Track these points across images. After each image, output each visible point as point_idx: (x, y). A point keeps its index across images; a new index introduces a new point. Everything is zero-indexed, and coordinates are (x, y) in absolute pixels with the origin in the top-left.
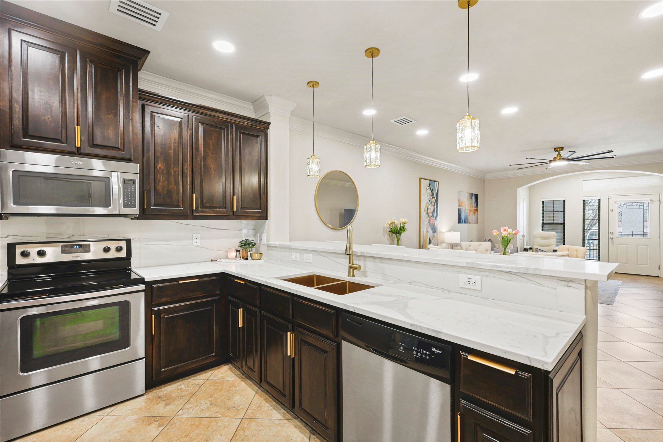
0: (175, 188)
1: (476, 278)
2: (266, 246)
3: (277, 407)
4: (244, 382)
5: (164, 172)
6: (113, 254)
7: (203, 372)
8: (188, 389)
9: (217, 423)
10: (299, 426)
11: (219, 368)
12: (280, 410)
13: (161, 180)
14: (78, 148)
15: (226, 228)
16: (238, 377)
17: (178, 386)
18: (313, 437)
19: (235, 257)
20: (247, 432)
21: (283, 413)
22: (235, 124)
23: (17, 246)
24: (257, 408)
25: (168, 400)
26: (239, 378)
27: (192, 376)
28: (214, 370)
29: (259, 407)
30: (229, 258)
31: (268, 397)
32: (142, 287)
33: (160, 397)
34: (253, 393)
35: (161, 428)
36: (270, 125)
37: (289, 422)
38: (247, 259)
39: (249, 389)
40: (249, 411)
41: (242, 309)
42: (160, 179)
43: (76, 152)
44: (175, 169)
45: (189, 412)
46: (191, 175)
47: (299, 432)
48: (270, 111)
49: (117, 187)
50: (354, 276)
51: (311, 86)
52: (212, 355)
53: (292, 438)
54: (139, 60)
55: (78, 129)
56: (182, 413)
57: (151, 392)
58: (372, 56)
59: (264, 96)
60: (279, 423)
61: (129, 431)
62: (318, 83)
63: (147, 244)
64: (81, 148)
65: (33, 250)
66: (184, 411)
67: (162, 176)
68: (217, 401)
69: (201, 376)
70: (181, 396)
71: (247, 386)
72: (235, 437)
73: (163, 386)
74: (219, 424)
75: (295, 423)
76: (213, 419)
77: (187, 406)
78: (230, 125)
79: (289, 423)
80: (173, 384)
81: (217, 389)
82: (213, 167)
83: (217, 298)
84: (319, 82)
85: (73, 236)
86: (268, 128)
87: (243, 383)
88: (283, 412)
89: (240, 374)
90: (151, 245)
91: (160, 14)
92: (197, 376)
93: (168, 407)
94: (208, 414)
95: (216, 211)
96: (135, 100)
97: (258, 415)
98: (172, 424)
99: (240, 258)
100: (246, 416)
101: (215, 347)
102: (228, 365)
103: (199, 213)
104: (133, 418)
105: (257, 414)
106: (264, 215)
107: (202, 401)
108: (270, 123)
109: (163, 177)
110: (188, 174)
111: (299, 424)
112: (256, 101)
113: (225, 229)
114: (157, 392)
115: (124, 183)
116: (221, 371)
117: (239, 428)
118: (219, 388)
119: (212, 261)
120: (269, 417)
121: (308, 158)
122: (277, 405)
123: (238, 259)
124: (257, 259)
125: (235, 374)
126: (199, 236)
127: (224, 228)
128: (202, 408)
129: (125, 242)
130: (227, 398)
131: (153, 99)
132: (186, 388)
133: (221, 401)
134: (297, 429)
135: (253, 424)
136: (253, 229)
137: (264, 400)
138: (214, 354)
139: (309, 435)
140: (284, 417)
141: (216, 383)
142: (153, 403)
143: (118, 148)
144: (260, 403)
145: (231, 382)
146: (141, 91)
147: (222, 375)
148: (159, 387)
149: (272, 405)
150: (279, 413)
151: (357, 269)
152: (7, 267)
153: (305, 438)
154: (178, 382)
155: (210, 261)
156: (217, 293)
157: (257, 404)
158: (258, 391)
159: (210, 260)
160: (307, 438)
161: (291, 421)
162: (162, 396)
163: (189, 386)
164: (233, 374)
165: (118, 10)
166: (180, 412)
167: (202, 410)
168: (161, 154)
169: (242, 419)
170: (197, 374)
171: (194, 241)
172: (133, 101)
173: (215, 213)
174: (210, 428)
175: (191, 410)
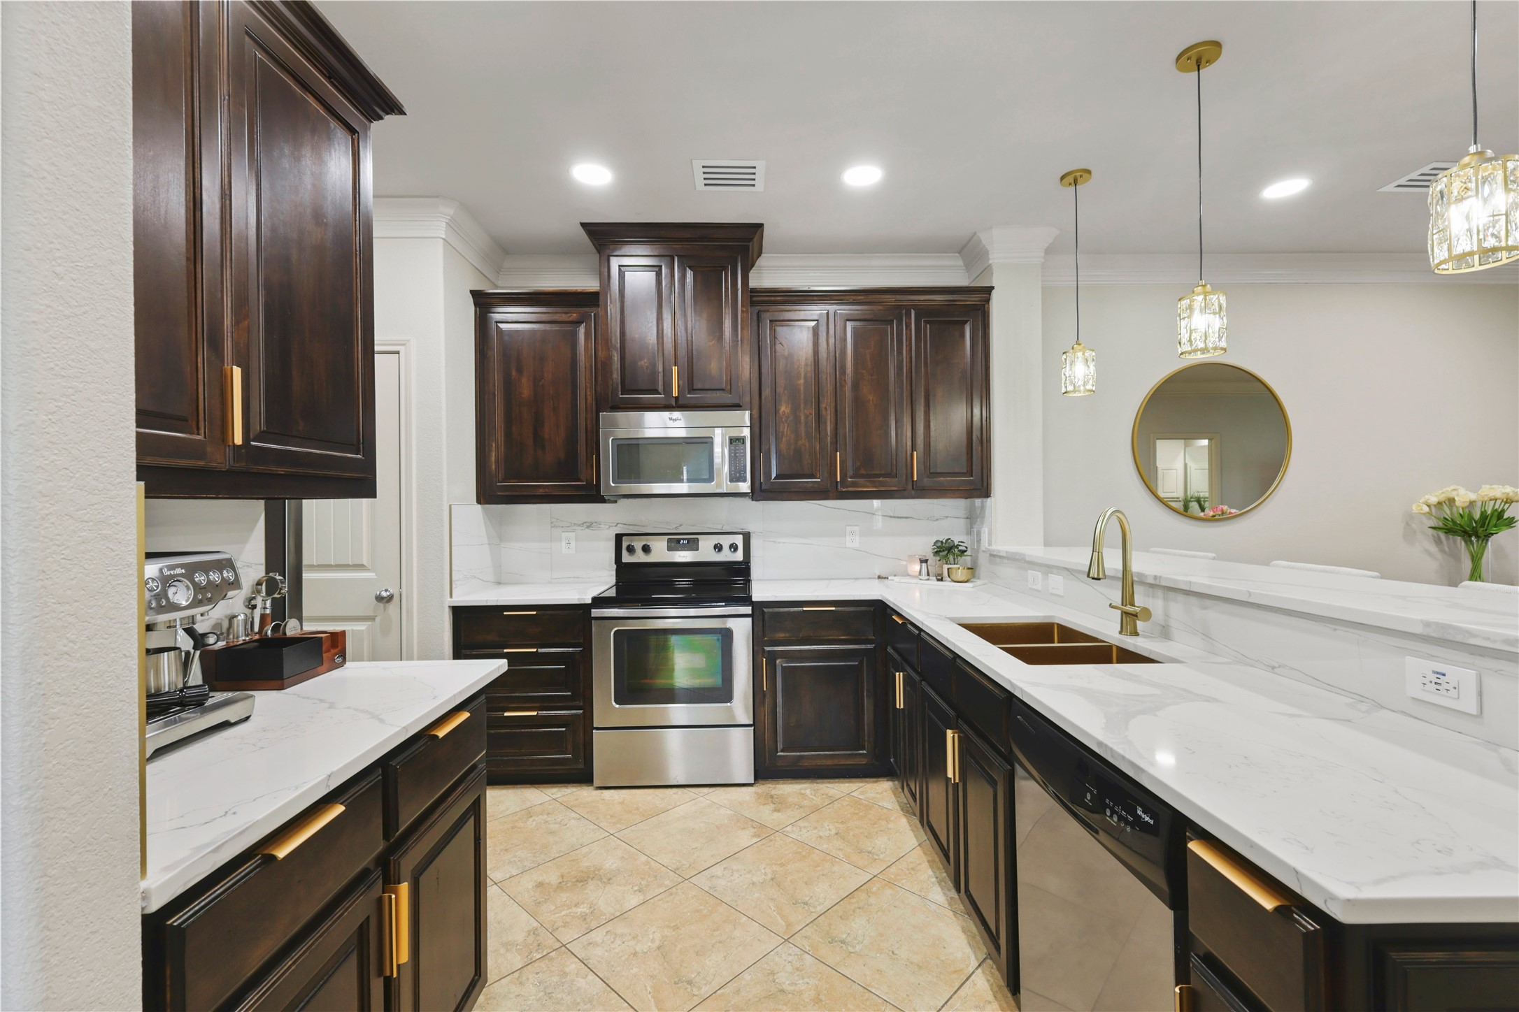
0: (807, 445)
1: (1462, 675)
2: (988, 555)
3: (946, 883)
4: (907, 819)
5: (790, 419)
6: (726, 556)
7: (847, 780)
8: (814, 798)
9: (833, 865)
10: (972, 932)
11: (877, 782)
12: (949, 890)
13: (785, 433)
14: (676, 397)
15: (908, 516)
16: (900, 806)
17: (801, 789)
18: (990, 965)
19: (918, 573)
20: (872, 900)
21: (952, 898)
22: (915, 307)
23: (624, 538)
24: (908, 870)
25: (780, 804)
26: (902, 810)
27: (828, 781)
28: (866, 782)
29: (913, 869)
30: (909, 575)
31: (937, 860)
32: (748, 610)
33: (772, 797)
34: (913, 842)
35: (756, 840)
36: (993, 291)
37: (955, 916)
38: (942, 580)
39: (911, 834)
40: (893, 869)
41: (901, 674)
42: (783, 432)
43: (674, 405)
44: (806, 411)
45: (801, 833)
46: (833, 419)
47: (966, 942)
48: (990, 262)
49: (720, 450)
50: (1136, 634)
51: (1070, 184)
52: (861, 752)
53: (946, 946)
54: (750, 244)
55: (675, 369)
56: (791, 831)
57: (763, 784)
58: (1199, 66)
59: (975, 233)
60: (935, 911)
61: (718, 827)
62: (1089, 172)
63: (775, 542)
64: (680, 398)
65: (638, 545)
66: (794, 828)
67: (786, 425)
68: (849, 833)
69: (841, 785)
70: (799, 806)
71: (909, 828)
72: (850, 898)
73: (782, 782)
74: (836, 868)
75: (965, 925)
76: (829, 857)
77: (801, 823)
78: (904, 312)
79: (954, 919)
80: (797, 783)
81: (857, 814)
82: (871, 399)
83: (869, 646)
84: (1089, 169)
85: (681, 525)
86: (988, 300)
87: (904, 820)
88: (952, 896)
89: (905, 804)
90: (779, 543)
91: (755, 168)
92: (836, 782)
93: (776, 815)
94: (825, 846)
95: (880, 481)
96: (744, 309)
97: (904, 881)
98: (771, 841)
99: (928, 575)
100: (884, 874)
101: (866, 739)
102: (892, 781)
103: (847, 487)
104: (729, 812)
105: (904, 879)
106: (981, 488)
107: (826, 824)
108: (993, 288)
109: (788, 426)
110: (829, 417)
111: (974, 930)
112: (964, 247)
113: (907, 518)
114: (770, 787)
115: (731, 443)
116: (877, 788)
117: (862, 888)
118: (861, 814)
119: (879, 577)
120: (923, 894)
121: (1064, 353)
122: (948, 878)
123: (924, 576)
124: (960, 580)
125: (897, 801)
126: (856, 529)
127: (905, 516)
128: (821, 834)
129: (741, 536)
130: (866, 834)
131: (773, 298)
132: (811, 797)
133: (853, 835)
134: (964, 936)
135: (888, 892)
136: (966, 517)
137: (929, 861)
138: (865, 752)
139: (985, 956)
140: (950, 904)
141: (860, 804)
142: (760, 801)
143: (723, 390)
144: (919, 864)
145: (885, 811)
146: (754, 291)
147: (874, 795)
148: (776, 782)
149: (938, 875)
150: (945, 894)
151: (1137, 616)
152: (615, 566)
153: (973, 958)
154: (803, 783)
155: (874, 578)
156: (870, 637)
157: (911, 862)
158: (924, 843)
159: (877, 577)
160: (977, 959)
161: (960, 918)
162: (775, 796)
163: (817, 795)
164: (894, 799)
165: (705, 185)
166: (789, 829)
167: (821, 837)
168: (785, 388)
169: (875, 876)
170: (837, 780)
171: (848, 538)
172: (742, 311)
173: (875, 487)
174: (819, 868)
175: (804, 831)
